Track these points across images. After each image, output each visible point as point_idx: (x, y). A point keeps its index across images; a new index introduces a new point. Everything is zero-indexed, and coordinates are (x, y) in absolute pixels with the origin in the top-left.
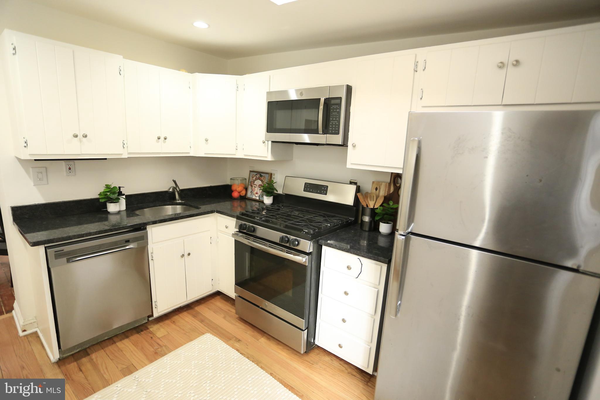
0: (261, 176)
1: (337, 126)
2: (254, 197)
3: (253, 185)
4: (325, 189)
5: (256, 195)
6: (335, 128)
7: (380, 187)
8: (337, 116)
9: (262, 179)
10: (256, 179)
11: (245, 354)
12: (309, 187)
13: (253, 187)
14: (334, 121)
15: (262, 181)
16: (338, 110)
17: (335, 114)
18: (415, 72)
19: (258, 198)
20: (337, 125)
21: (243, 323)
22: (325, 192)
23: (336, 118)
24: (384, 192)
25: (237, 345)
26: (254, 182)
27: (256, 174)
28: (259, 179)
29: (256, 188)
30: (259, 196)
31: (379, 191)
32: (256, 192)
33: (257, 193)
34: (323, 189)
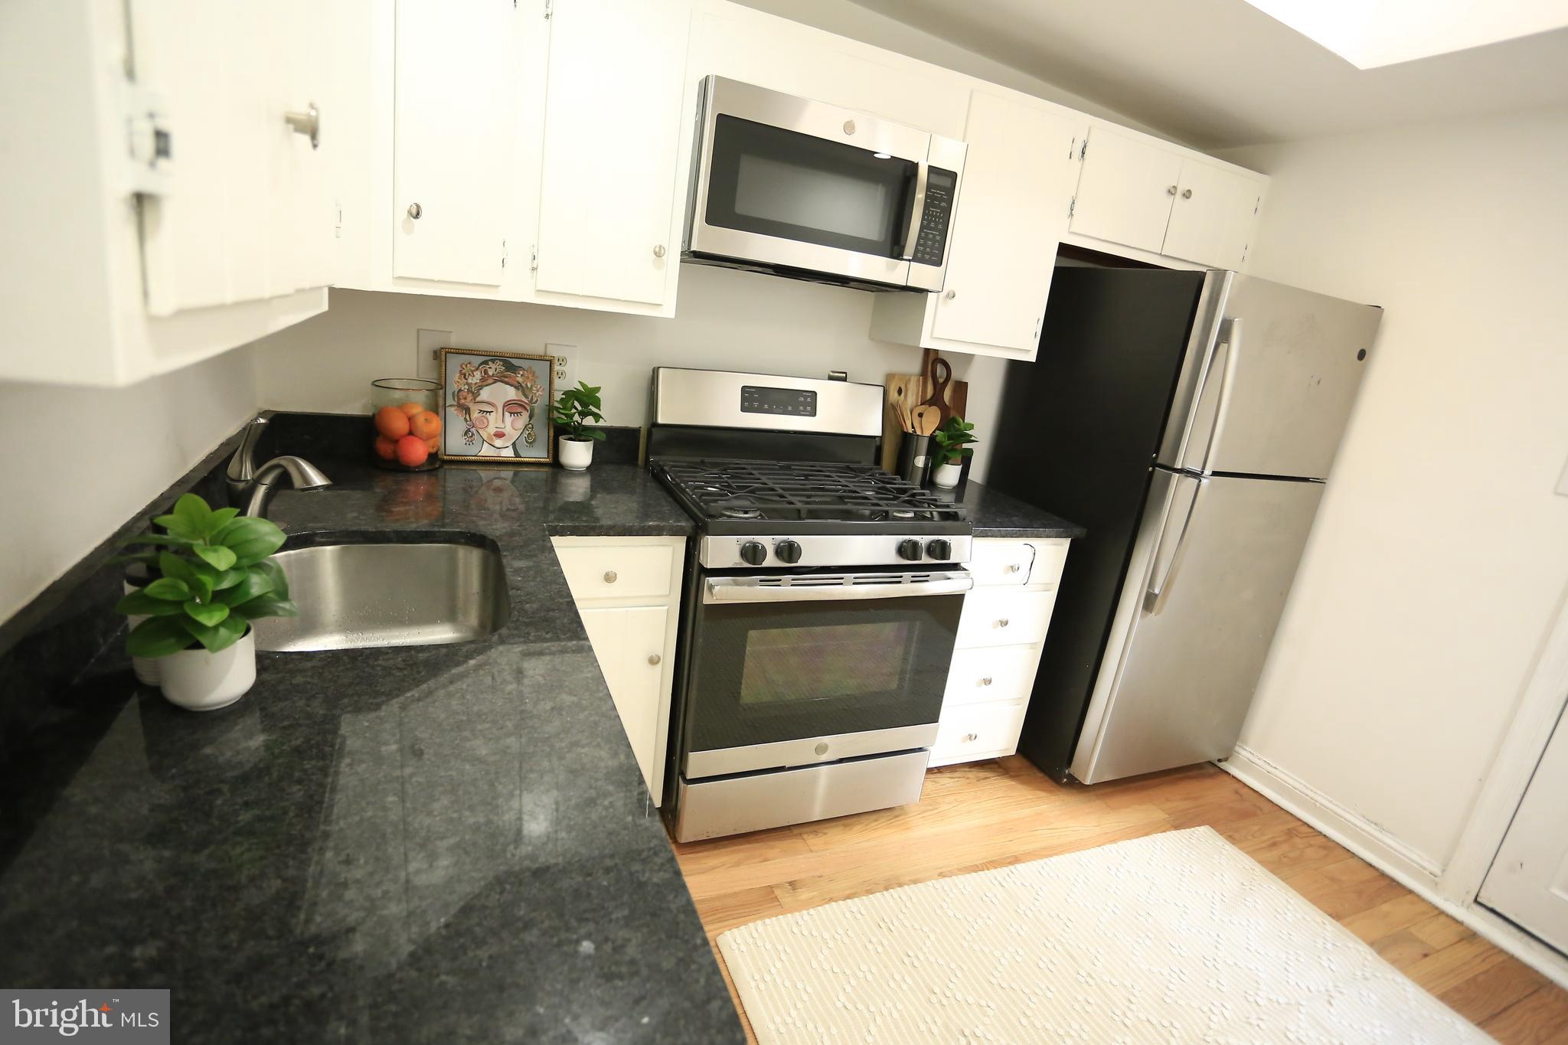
0: (511, 368)
1: (937, 245)
2: (487, 451)
3: (471, 406)
4: (809, 400)
5: (498, 443)
6: (932, 247)
7: (906, 386)
8: (940, 218)
9: (520, 379)
10: (485, 382)
12: (754, 399)
13: (475, 415)
14: (931, 229)
15: (518, 387)
16: (943, 204)
17: (937, 212)
19: (508, 453)
20: (938, 241)
22: (809, 408)
23: (937, 224)
24: (914, 397)
26: (475, 395)
27: (485, 363)
28: (501, 379)
29: (492, 417)
30: (514, 444)
31: (906, 396)
32: (492, 430)
33: (500, 435)
34: (805, 403)
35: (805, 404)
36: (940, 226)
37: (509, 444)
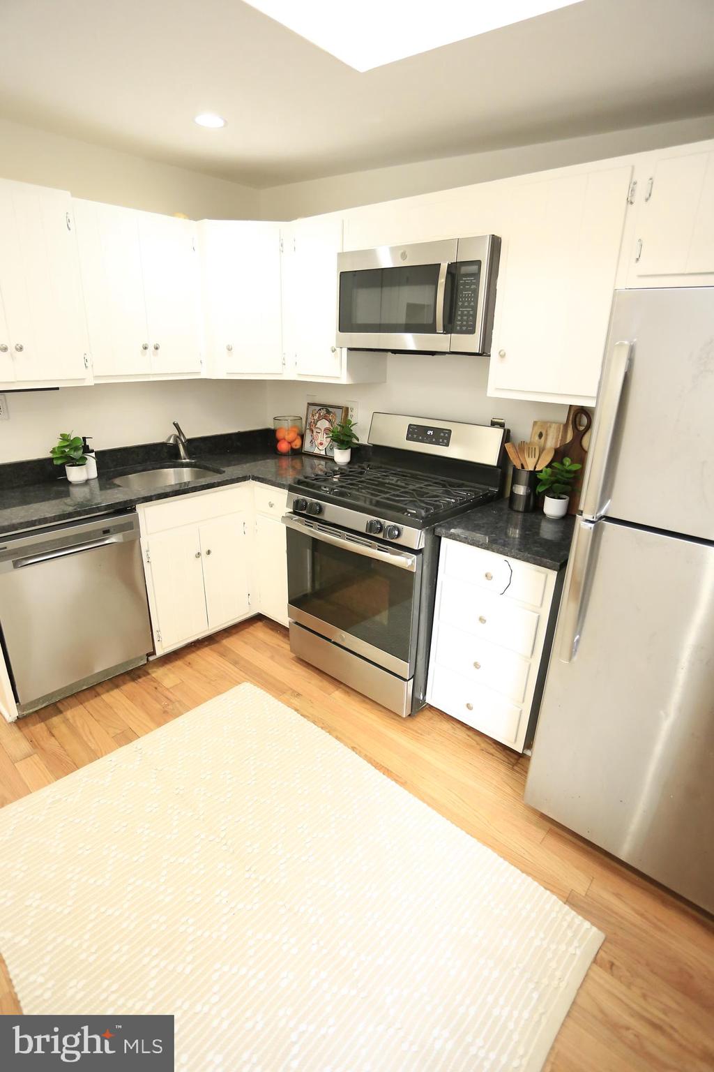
0: (328, 412)
1: (471, 318)
2: (316, 451)
3: (314, 429)
4: (446, 435)
5: (321, 447)
6: (467, 322)
7: (547, 431)
8: (471, 297)
9: (331, 418)
10: (319, 419)
11: (309, 717)
12: (416, 432)
13: (315, 434)
14: (466, 307)
15: (330, 421)
16: (473, 287)
17: (468, 294)
18: (629, 205)
19: (323, 453)
20: (471, 315)
21: (304, 666)
22: (445, 441)
23: (469, 302)
24: (554, 441)
25: (295, 701)
26: (316, 424)
27: (320, 410)
28: (325, 418)
29: (319, 435)
30: (326, 449)
31: (546, 439)
32: (319, 441)
33: (321, 444)
34: (442, 437)
35: (444, 438)
36: (472, 304)
37: (324, 449)
